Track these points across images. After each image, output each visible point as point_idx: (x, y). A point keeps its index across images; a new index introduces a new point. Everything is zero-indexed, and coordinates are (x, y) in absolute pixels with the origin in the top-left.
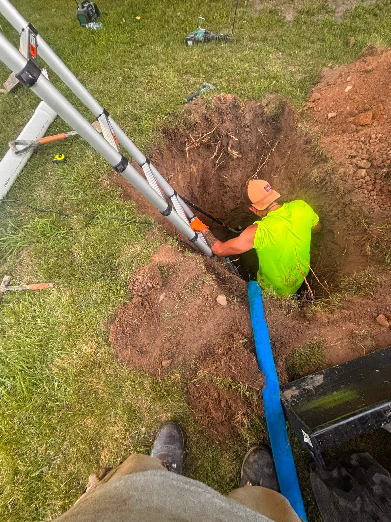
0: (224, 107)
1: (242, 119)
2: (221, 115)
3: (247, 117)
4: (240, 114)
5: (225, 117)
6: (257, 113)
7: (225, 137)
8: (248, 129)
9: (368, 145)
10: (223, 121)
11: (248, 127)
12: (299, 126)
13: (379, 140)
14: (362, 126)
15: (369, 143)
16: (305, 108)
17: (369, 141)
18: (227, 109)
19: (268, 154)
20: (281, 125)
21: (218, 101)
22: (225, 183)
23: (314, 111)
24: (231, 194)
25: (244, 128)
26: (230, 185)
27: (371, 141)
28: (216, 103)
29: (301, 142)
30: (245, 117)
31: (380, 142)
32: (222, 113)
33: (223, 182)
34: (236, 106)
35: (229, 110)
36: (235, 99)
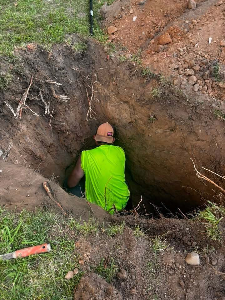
0: (31, 57)
1: (54, 63)
2: (32, 65)
3: (59, 60)
4: (50, 59)
5: (36, 67)
6: (66, 54)
7: (45, 85)
8: (64, 71)
9: (181, 57)
10: (36, 71)
11: (63, 69)
12: (113, 55)
13: (186, 51)
14: (166, 44)
15: (181, 55)
16: (110, 40)
17: (180, 54)
18: (35, 58)
19: (91, 87)
20: (91, 58)
21: (23, 53)
22: (62, 129)
23: (118, 41)
24: (72, 136)
25: (59, 71)
26: (68, 128)
27: (181, 53)
28: (21, 55)
29: (124, 68)
30: (56, 61)
31: (188, 53)
32: (32, 64)
33: (60, 128)
34: (43, 53)
35: (38, 59)
36: (39, 47)
